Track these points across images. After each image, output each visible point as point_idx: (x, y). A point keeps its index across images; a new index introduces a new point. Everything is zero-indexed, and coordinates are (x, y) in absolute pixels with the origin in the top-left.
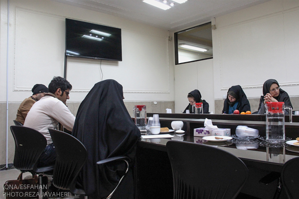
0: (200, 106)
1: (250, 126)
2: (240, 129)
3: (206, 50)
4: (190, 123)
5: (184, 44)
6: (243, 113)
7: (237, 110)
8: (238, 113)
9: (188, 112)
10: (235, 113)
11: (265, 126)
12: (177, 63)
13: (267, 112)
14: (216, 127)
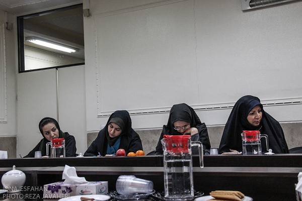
0: (61, 144)
1: (139, 175)
2: (123, 180)
3: (74, 51)
4: (39, 175)
5: (36, 38)
6: (131, 154)
7: (122, 150)
8: (123, 155)
9: (38, 155)
10: (119, 155)
11: (162, 174)
12: (21, 69)
13: (165, 151)
14: (83, 179)
